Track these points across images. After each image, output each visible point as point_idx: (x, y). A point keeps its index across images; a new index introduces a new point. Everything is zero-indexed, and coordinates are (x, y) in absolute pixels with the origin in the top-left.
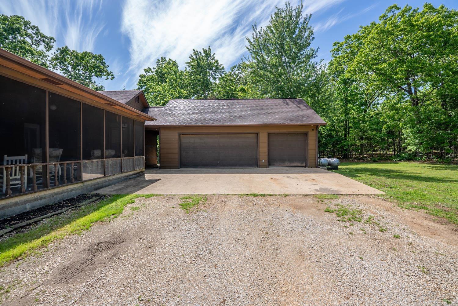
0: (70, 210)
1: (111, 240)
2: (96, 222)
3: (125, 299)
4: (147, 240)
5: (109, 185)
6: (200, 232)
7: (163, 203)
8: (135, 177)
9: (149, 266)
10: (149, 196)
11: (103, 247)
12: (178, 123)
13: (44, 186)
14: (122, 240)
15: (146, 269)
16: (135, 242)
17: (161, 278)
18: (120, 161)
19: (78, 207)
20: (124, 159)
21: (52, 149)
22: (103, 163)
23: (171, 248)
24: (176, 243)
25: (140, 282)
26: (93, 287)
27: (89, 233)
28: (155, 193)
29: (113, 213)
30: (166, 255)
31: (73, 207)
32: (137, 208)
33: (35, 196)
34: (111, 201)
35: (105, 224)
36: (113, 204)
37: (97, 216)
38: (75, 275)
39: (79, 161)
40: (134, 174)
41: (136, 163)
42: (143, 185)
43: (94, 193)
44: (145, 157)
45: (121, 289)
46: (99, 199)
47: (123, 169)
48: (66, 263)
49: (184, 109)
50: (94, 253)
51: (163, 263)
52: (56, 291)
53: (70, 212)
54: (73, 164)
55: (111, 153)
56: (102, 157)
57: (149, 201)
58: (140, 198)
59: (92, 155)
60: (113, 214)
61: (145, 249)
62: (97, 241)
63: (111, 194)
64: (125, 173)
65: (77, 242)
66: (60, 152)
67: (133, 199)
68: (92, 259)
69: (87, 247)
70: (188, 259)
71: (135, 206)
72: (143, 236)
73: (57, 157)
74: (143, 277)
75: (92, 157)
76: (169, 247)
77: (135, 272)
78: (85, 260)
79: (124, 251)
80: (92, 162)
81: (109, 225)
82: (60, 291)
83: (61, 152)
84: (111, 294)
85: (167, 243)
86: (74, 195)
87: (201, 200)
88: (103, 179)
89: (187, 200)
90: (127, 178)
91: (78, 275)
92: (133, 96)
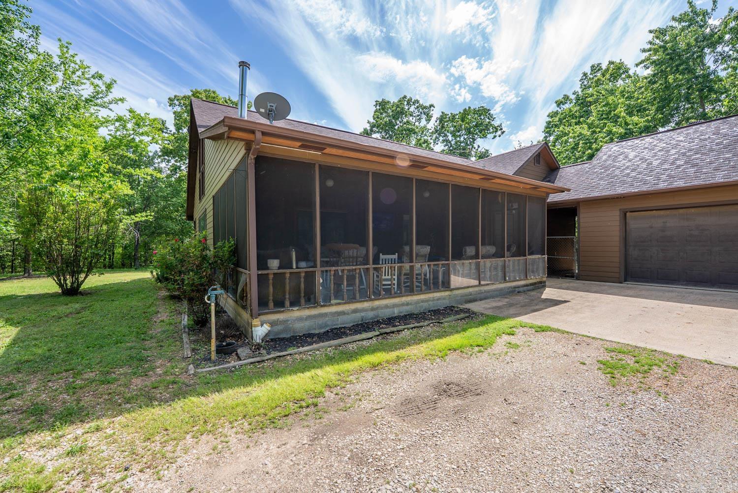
0: (432, 325)
1: (465, 385)
2: (455, 350)
3: (452, 485)
4: (515, 407)
5: (485, 298)
6: (631, 441)
7: (564, 349)
8: (529, 291)
9: (503, 454)
10: (542, 330)
11: (452, 391)
12: (620, 190)
13: (411, 291)
14: (479, 391)
15: (496, 457)
16: (496, 404)
17: (515, 487)
18: (504, 263)
19: (441, 323)
20: (509, 260)
21: (419, 247)
22: (478, 265)
23: (553, 443)
24: (565, 437)
25: (481, 473)
26: (425, 442)
27: (443, 363)
28: (555, 326)
29: (479, 343)
30: (539, 453)
31: (435, 322)
32: (517, 346)
33: (402, 300)
34: (482, 324)
35: (464, 358)
36: (482, 330)
37: (458, 342)
38: (414, 413)
39: (447, 262)
40: (527, 285)
41: (529, 267)
42: (537, 307)
43: (464, 307)
44: (546, 256)
45: (453, 466)
46: (468, 317)
47: (507, 275)
48: (411, 394)
49: (636, 156)
50: (441, 395)
51: (528, 463)
52: (392, 423)
53: (432, 327)
54: (440, 266)
55: (489, 251)
56: (476, 256)
57: (540, 338)
58: (525, 329)
59: (464, 253)
60: (479, 346)
61: (506, 421)
62: (448, 380)
63: (485, 312)
64: (510, 282)
65: (427, 371)
66: (427, 249)
67: (514, 329)
68: (436, 402)
69: (435, 382)
70: (580, 485)
71: (513, 342)
72: (511, 399)
73: (424, 256)
74: (488, 468)
75: (464, 256)
76: (550, 439)
77: (479, 453)
78: (428, 399)
79: (476, 410)
80: (463, 263)
81: (469, 361)
82: (395, 426)
83: (429, 250)
84: (439, 466)
85: (548, 428)
86: (441, 305)
87: (660, 366)
88: (476, 289)
89: (620, 356)
90: (515, 291)
91: (416, 416)
92: (530, 155)
